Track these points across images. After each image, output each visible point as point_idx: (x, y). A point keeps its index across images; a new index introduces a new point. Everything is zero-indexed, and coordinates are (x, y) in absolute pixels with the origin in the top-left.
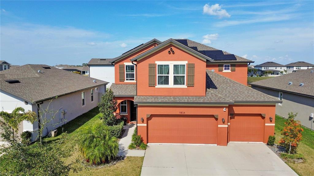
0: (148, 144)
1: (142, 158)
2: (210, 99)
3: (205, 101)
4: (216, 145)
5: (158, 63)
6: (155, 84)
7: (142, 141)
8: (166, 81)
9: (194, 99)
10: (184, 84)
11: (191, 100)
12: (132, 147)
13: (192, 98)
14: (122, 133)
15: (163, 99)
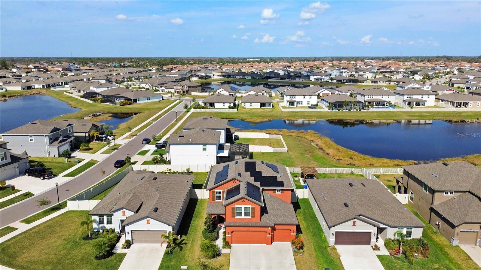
0: (232, 245)
1: (230, 254)
2: (262, 224)
3: (260, 225)
4: (266, 244)
5: (236, 206)
6: (235, 216)
7: (228, 244)
8: (240, 214)
9: (255, 224)
10: (250, 216)
12: (223, 247)
13: (253, 223)
14: (217, 237)
15: (239, 224)
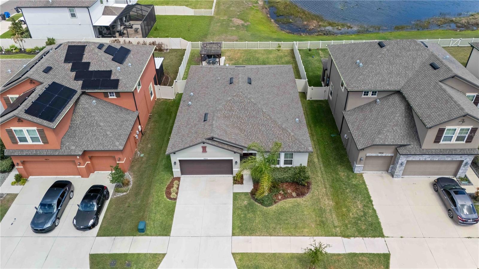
0: (28, 178)
1: (17, 195)
2: (63, 152)
4: (81, 177)
5: (13, 129)
6: (18, 142)
8: (25, 140)
10: (40, 142)
11: (49, 152)
12: (14, 183)
13: (50, 151)
15: (27, 153)
